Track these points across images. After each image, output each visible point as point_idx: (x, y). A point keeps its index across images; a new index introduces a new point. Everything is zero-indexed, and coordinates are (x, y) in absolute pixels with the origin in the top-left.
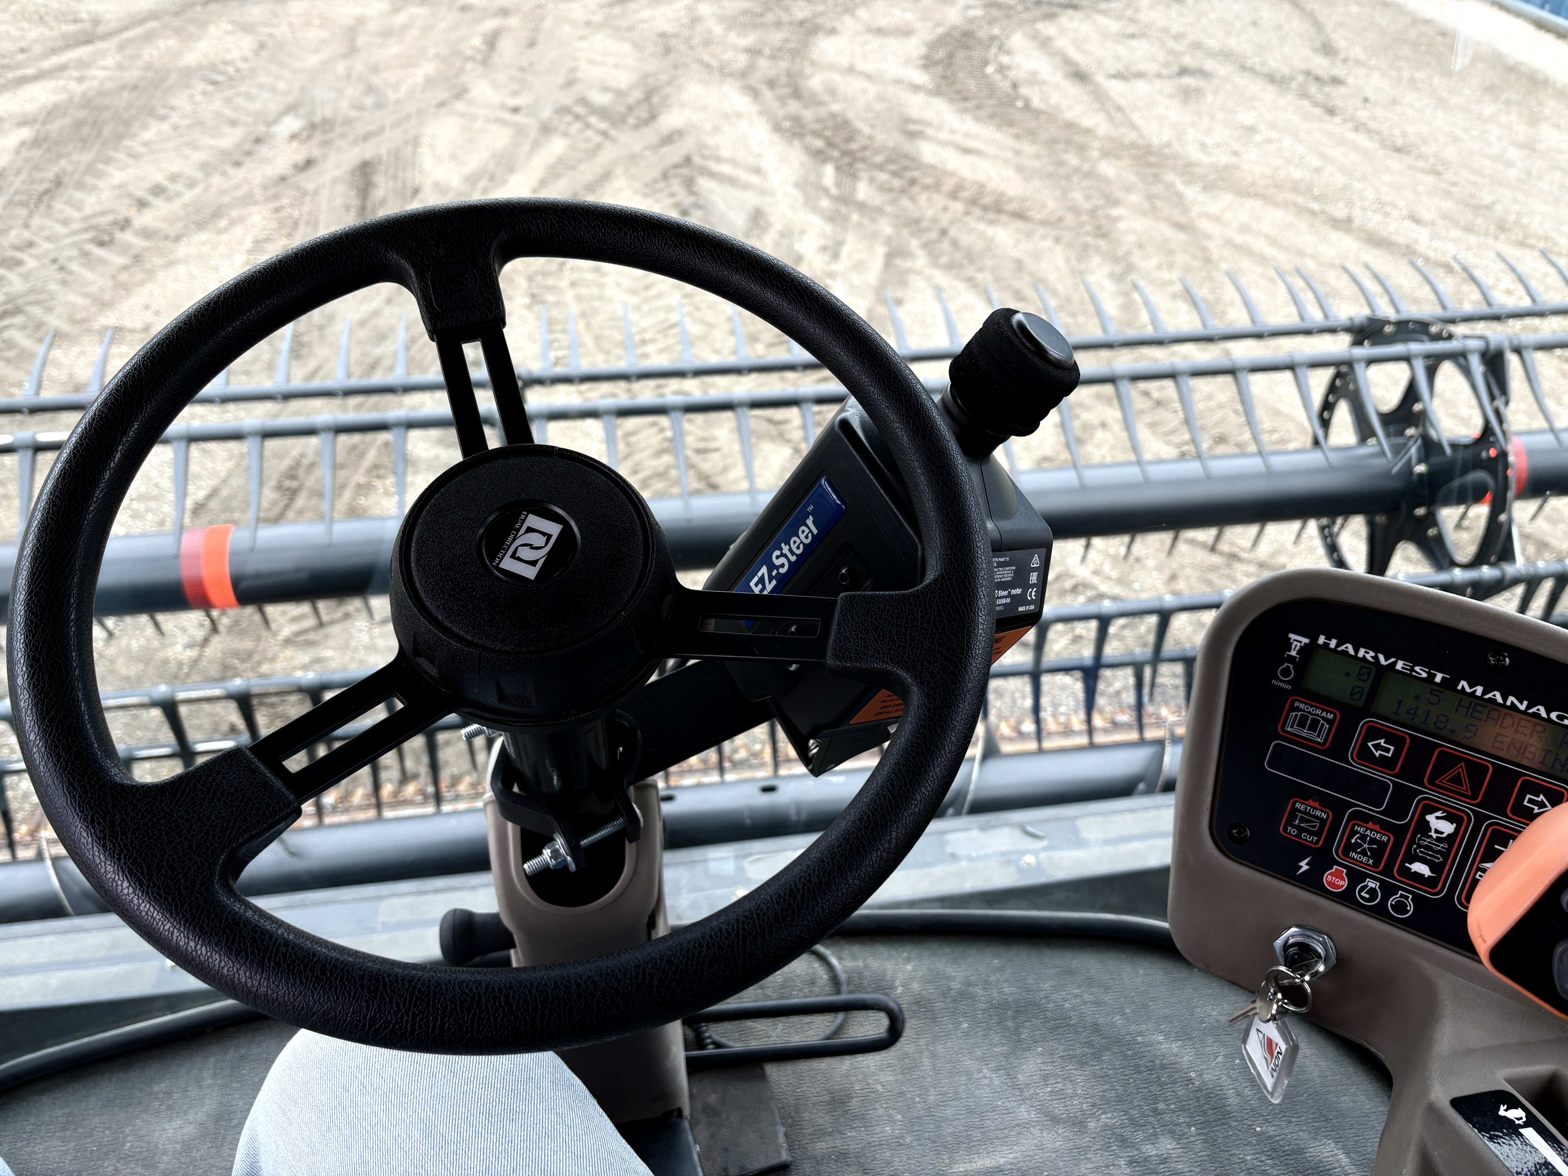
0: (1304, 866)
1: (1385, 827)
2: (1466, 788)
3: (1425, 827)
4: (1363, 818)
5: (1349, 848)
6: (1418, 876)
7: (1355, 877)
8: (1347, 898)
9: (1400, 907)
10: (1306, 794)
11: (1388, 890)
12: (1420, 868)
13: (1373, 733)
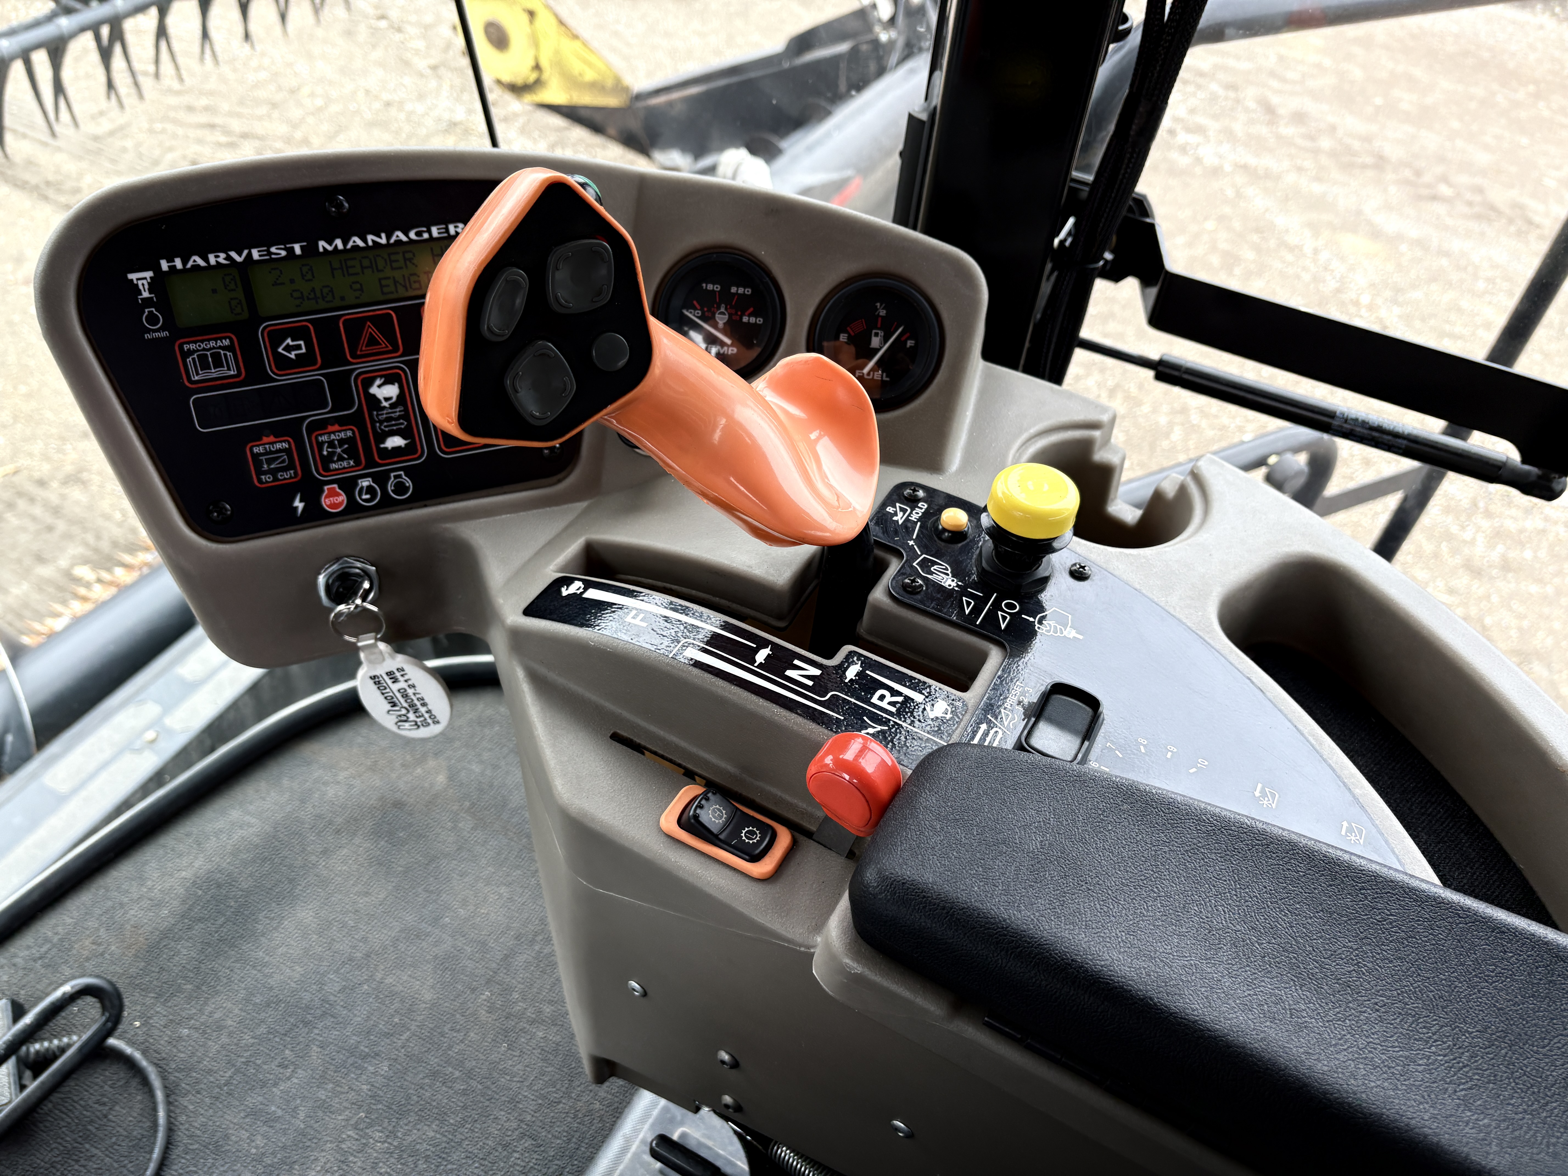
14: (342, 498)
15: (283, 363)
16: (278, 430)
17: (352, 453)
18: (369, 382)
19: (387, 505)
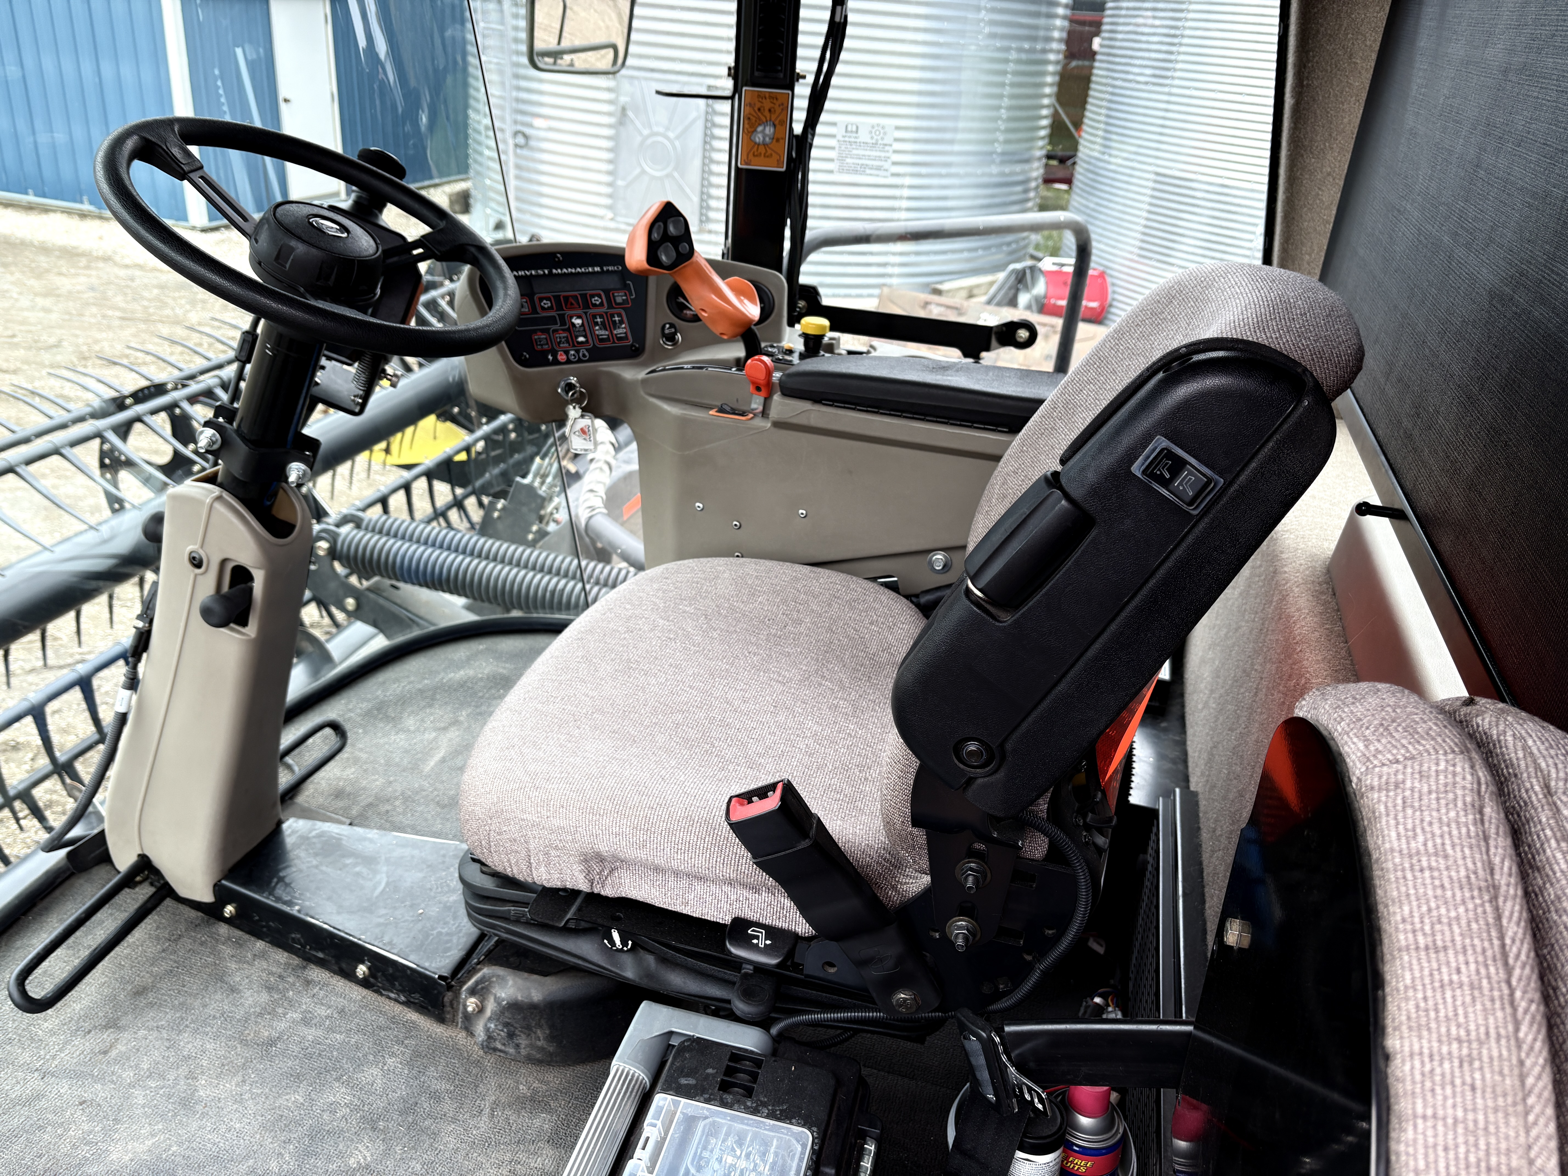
0: (550, 357)
1: (563, 330)
2: (576, 305)
3: (573, 325)
4: (555, 331)
5: (559, 343)
6: (582, 342)
7: (567, 353)
8: (568, 362)
9: (584, 356)
10: (535, 331)
11: (577, 351)
12: (581, 339)
13: (541, 299)
14: (564, 357)
15: (543, 308)
16: (543, 331)
17: (568, 342)
18: (571, 317)
19: (580, 361)
